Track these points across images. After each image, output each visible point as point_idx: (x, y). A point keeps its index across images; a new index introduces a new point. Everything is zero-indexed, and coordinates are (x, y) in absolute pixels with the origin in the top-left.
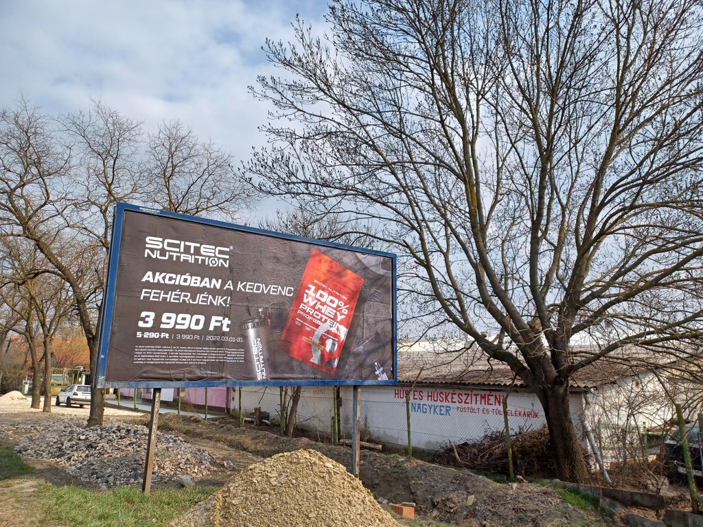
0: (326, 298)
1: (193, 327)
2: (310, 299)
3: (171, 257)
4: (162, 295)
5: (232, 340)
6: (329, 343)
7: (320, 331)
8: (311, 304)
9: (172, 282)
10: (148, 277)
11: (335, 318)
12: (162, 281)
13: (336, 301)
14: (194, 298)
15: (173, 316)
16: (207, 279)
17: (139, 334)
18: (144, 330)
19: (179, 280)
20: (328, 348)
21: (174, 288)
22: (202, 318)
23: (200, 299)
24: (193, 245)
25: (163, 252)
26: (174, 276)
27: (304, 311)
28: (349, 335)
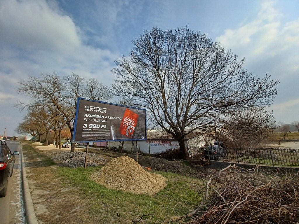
0: (130, 120)
1: (97, 127)
2: (126, 120)
3: (91, 110)
4: (89, 120)
5: (107, 130)
6: (130, 131)
7: (128, 128)
8: (126, 121)
9: (92, 117)
10: (86, 115)
11: (132, 125)
12: (89, 116)
13: (132, 121)
14: (97, 120)
15: (92, 125)
16: (100, 116)
17: (83, 130)
18: (85, 128)
19: (94, 116)
20: (130, 132)
21: (92, 118)
22: (99, 125)
23: (99, 121)
24: (97, 108)
25: (89, 109)
26: (92, 115)
27: (124, 123)
28: (135, 129)
